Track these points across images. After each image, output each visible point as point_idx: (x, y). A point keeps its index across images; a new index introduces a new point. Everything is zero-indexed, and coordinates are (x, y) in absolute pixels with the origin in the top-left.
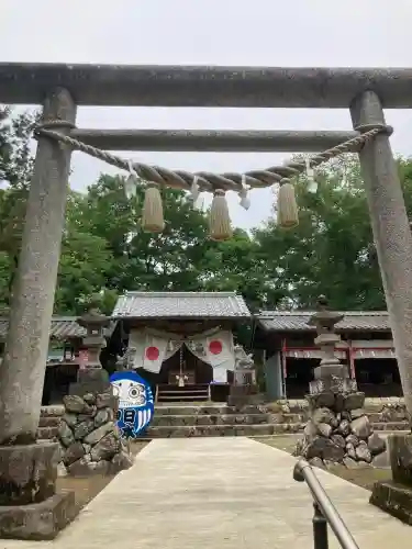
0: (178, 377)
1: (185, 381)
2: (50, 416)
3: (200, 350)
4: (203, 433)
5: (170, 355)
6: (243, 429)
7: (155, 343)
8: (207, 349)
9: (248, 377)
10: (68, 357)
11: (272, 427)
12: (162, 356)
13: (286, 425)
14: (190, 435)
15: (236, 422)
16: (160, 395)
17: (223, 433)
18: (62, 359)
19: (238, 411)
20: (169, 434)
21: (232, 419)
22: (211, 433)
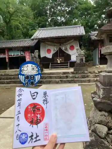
0: (58, 60)
1: (60, 61)
2: (10, 76)
3: (66, 49)
4: (62, 82)
5: (55, 52)
6: (77, 81)
7: (49, 48)
8: (68, 49)
9: (82, 60)
10: (22, 53)
11: (90, 80)
12: (53, 52)
13: (95, 79)
14: (57, 83)
15: (76, 78)
16: (51, 66)
17: (70, 82)
18: (20, 54)
19: (77, 73)
20: (49, 82)
21: (74, 76)
22: (65, 82)
